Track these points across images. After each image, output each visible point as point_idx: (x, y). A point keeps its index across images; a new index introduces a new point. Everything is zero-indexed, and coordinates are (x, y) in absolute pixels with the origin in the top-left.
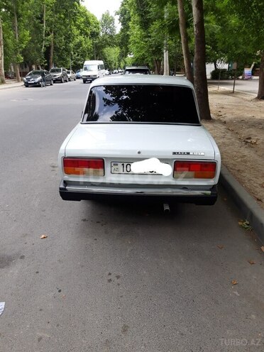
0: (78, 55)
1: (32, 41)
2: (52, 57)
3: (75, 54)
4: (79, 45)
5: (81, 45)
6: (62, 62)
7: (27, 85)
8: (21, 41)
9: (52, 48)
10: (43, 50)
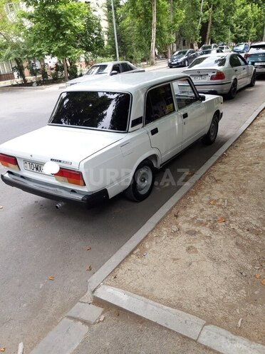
0: (240, 28)
1: (186, 19)
2: (208, 33)
3: (237, 26)
4: (244, 15)
5: (247, 15)
6: (220, 36)
7: (171, 66)
8: (175, 21)
9: (210, 24)
10: (199, 26)
